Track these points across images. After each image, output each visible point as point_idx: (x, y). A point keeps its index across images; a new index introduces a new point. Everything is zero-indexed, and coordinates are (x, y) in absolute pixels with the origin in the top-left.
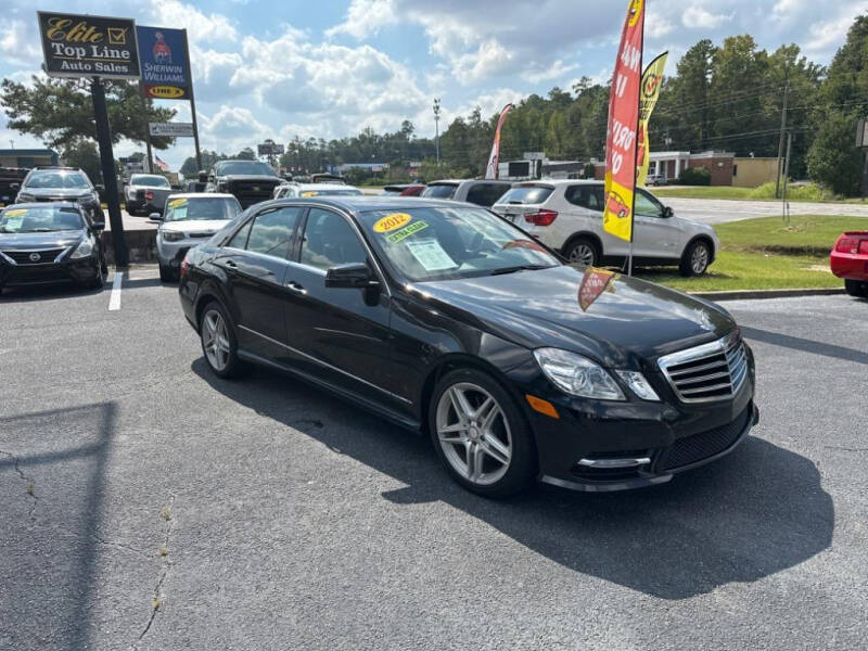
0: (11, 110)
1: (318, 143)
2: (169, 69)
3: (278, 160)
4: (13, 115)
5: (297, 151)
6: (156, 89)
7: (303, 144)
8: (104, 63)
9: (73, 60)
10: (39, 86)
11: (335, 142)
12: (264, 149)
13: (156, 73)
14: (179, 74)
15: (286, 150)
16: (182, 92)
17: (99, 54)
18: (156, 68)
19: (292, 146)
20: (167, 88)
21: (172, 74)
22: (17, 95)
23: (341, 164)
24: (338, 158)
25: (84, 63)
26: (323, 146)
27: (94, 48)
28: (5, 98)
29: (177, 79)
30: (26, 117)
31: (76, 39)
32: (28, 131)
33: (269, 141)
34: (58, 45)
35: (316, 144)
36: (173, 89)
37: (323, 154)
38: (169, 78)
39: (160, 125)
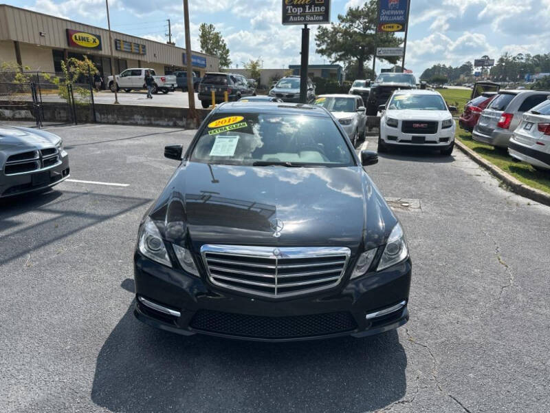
0: (318, 42)
1: (524, 57)
2: (396, 12)
3: (489, 70)
4: (319, 46)
5: (504, 64)
6: (385, 26)
7: (510, 58)
8: (311, 16)
9: (296, 15)
10: (334, 28)
11: (538, 56)
12: (478, 63)
13: (388, 15)
14: (401, 15)
15: (496, 63)
16: (401, 27)
17: (309, 10)
18: (388, 13)
19: (501, 60)
20: (392, 25)
21: (396, 15)
22: (323, 34)
23: (538, 73)
24: (537, 69)
25: (301, 16)
26: (527, 60)
27: (307, 7)
28: (317, 36)
29: (399, 18)
30: (324, 47)
31: (299, 3)
32: (325, 54)
33: (485, 57)
34: (289, 7)
35: (522, 58)
36: (396, 25)
37: (524, 66)
38: (395, 18)
39: (383, 49)
